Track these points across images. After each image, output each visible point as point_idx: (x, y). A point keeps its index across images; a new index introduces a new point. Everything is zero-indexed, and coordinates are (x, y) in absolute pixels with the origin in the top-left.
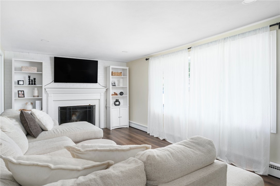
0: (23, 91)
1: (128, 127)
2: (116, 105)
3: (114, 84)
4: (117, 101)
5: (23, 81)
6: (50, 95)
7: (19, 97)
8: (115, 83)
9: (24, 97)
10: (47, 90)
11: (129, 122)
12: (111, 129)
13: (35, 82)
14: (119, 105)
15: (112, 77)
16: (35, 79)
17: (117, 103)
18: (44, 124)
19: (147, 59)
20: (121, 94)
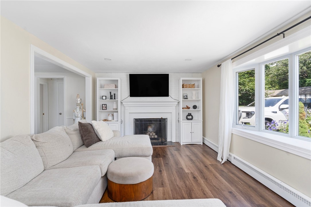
0: (106, 105)
1: (202, 144)
2: (188, 119)
3: (185, 97)
4: (190, 115)
5: (106, 96)
6: (126, 108)
7: (103, 109)
8: (187, 96)
9: (106, 109)
10: (124, 103)
11: (203, 139)
12: (182, 144)
13: (115, 97)
14: (192, 120)
15: (182, 89)
16: (115, 94)
17: (190, 117)
18: (100, 135)
19: (219, 66)
20: (195, 107)
